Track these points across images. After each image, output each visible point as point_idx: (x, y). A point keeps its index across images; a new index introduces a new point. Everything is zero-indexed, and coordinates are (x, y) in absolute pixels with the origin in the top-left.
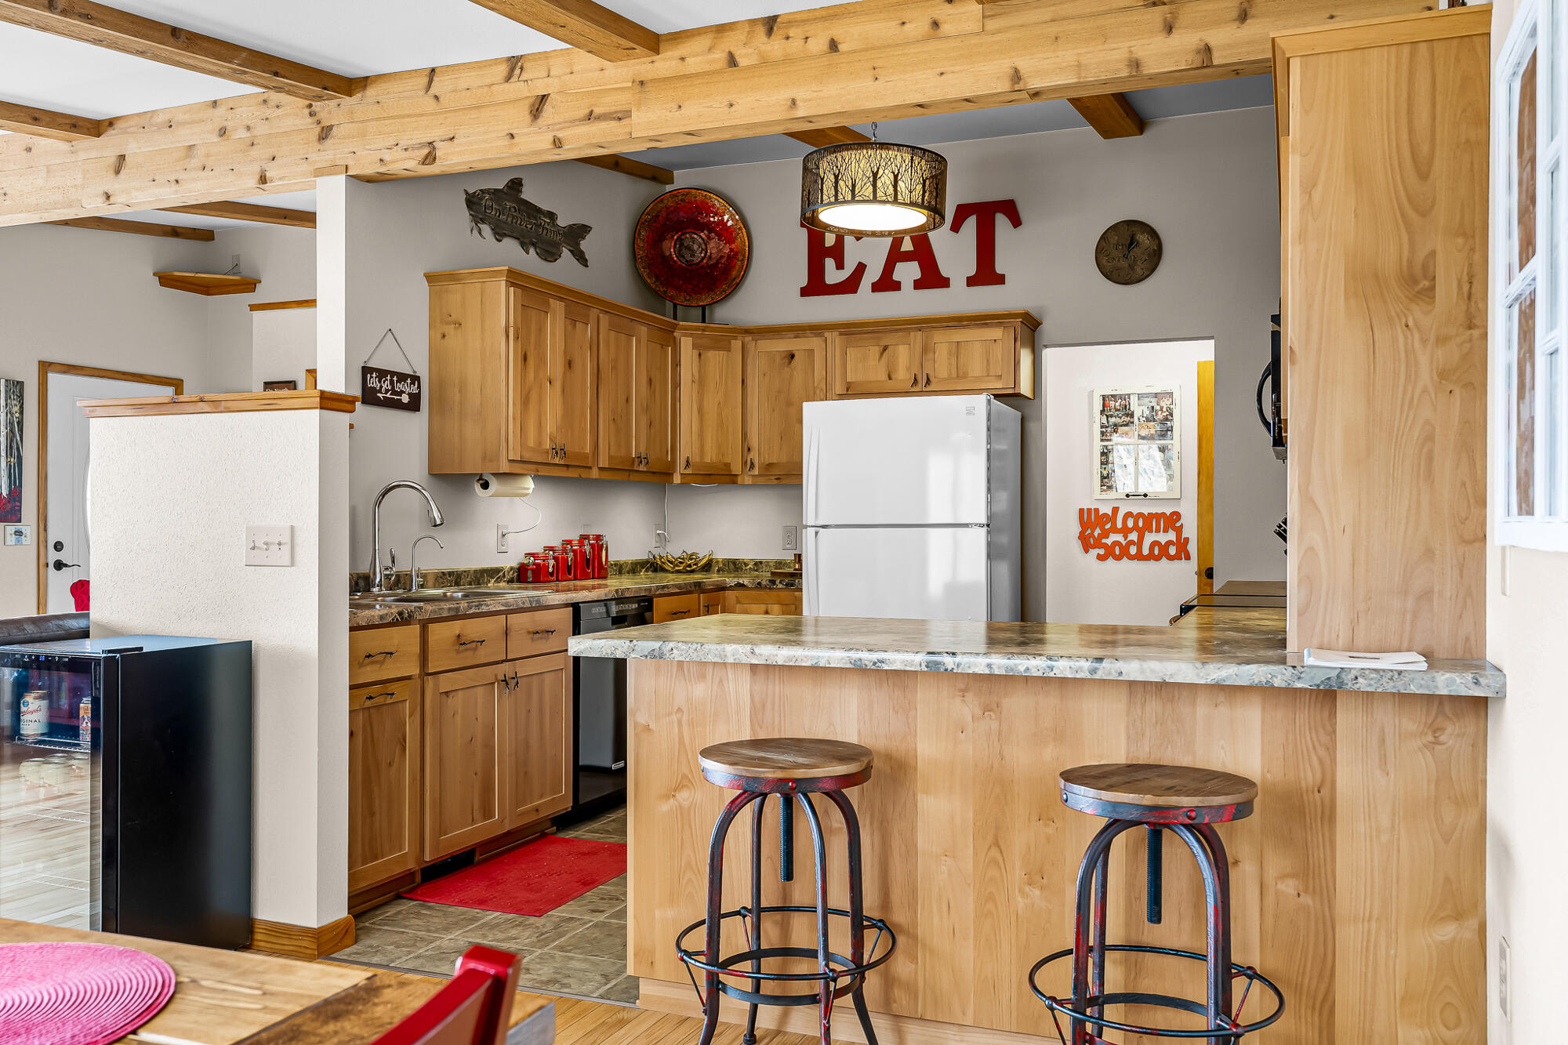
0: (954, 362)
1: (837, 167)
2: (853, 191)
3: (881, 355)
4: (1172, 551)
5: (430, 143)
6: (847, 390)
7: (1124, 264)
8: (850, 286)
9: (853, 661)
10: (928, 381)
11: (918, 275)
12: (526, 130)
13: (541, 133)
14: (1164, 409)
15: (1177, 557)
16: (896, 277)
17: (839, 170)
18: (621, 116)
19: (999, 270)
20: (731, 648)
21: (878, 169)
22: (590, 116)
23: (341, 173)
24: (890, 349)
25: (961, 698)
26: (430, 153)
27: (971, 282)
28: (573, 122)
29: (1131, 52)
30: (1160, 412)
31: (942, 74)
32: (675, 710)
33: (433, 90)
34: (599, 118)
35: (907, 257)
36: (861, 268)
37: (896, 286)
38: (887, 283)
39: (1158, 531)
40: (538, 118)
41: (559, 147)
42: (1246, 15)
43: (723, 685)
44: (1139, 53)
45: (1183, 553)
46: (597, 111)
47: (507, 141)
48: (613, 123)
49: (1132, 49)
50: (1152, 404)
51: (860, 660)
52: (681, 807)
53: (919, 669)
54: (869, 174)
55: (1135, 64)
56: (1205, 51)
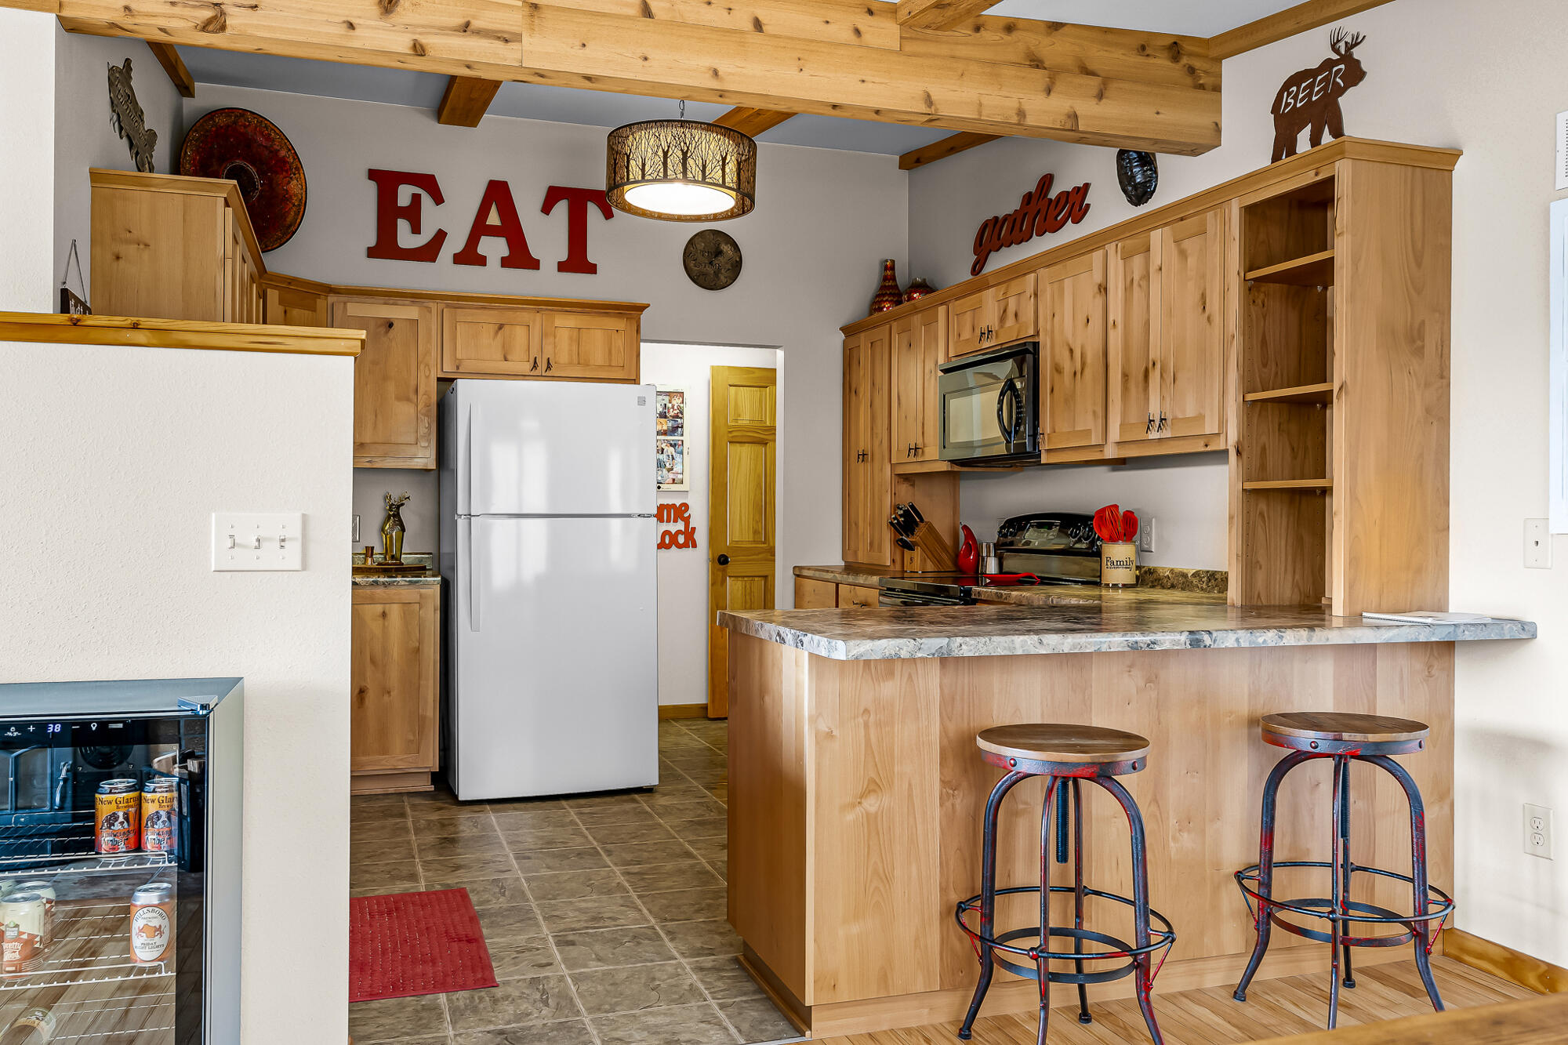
0: (575, 348)
1: (685, 143)
2: (704, 171)
3: (497, 333)
4: (681, 539)
5: (216, 4)
6: (458, 368)
7: (710, 270)
8: (429, 253)
9: (1130, 644)
10: (549, 367)
11: (506, 253)
12: (373, 23)
13: (394, 31)
14: (676, 408)
15: (685, 545)
16: (481, 250)
17: (688, 148)
18: (507, 38)
19: (591, 259)
20: (1019, 640)
21: (727, 154)
22: (466, 28)
23: (50, 11)
24: (506, 328)
25: (1128, 673)
26: (215, 18)
27: (562, 267)
28: (443, 30)
29: (1020, 102)
30: (672, 410)
31: (863, 81)
32: (862, 711)
34: (479, 33)
35: (493, 231)
36: (441, 236)
37: (482, 261)
38: (469, 256)
39: (668, 521)
40: (391, 12)
41: (422, 55)
42: (1102, 95)
43: (912, 681)
44: (1026, 107)
45: (690, 542)
46: (475, 24)
47: (342, 30)
48: (499, 45)
49: (1021, 100)
50: (664, 402)
51: (1137, 643)
52: (868, 814)
53: (1183, 647)
54: (718, 157)
55: (1021, 113)
56: (1074, 116)
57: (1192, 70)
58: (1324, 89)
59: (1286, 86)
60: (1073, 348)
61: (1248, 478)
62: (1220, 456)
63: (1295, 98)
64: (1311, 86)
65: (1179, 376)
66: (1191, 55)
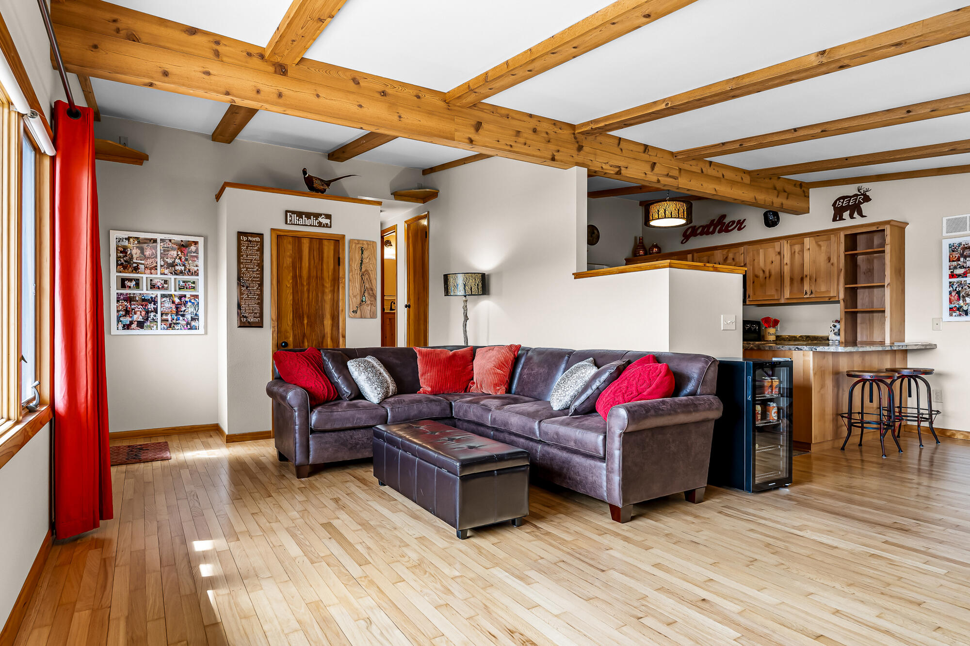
5: (619, 167)
12: (650, 173)
13: (654, 176)
18: (675, 178)
22: (667, 175)
26: (619, 171)
28: (663, 175)
33: (620, 146)
34: (670, 176)
40: (653, 170)
46: (670, 174)
47: (644, 175)
52: (822, 394)
56: (782, 204)
57: (804, 191)
58: (855, 201)
59: (839, 199)
60: (765, 270)
61: (846, 308)
62: (838, 302)
63: (843, 203)
64: (850, 200)
65: (818, 280)
66: (804, 187)
